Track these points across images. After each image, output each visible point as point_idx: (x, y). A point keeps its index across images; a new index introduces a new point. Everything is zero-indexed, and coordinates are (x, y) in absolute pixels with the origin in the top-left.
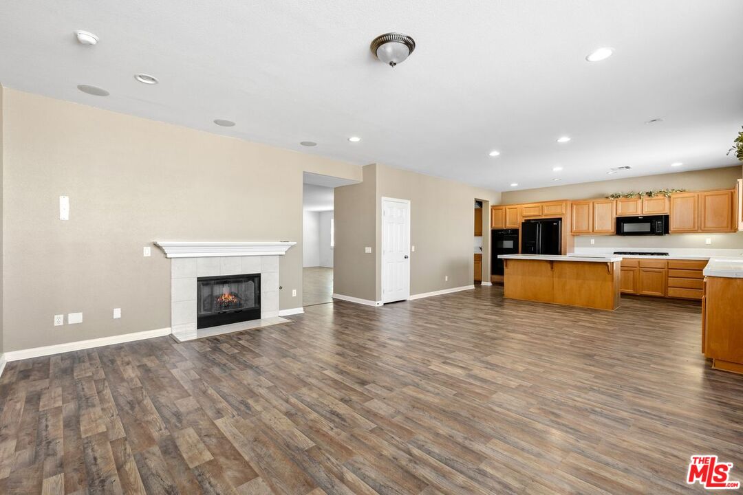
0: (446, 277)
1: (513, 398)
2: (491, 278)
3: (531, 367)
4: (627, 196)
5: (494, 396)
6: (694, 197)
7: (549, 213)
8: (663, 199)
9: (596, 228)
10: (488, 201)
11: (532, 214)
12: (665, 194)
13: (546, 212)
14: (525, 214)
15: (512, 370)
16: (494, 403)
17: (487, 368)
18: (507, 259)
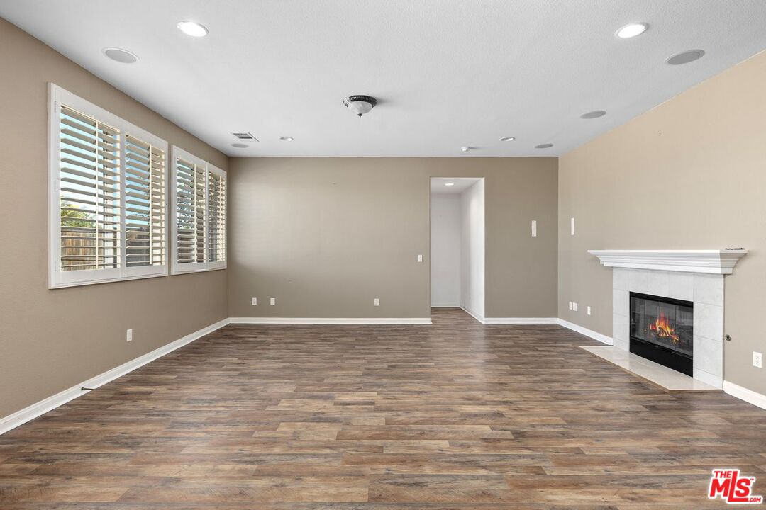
1: (279, 391)
3: (271, 434)
5: (294, 388)
15: (294, 421)
16: (291, 383)
17: (323, 413)
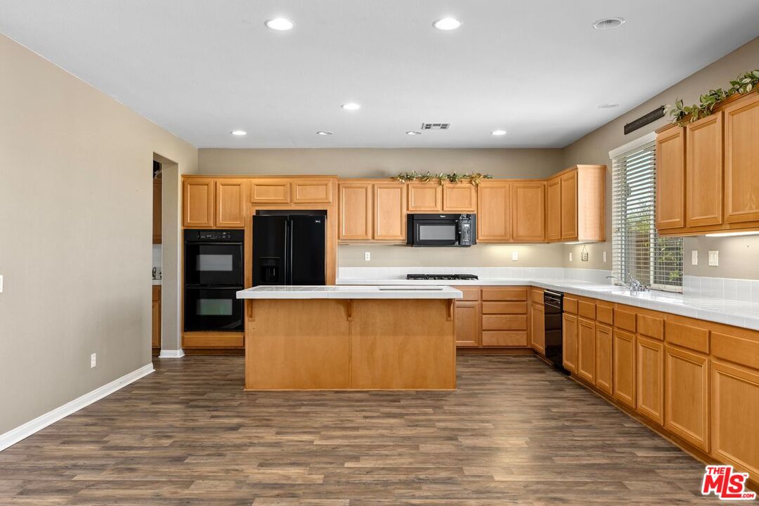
0: (93, 357)
2: (183, 338)
4: (424, 178)
6: (505, 187)
7: (303, 199)
8: (469, 188)
9: (380, 232)
10: (175, 164)
11: (271, 198)
12: (471, 179)
13: (298, 197)
14: (257, 198)
18: (251, 301)
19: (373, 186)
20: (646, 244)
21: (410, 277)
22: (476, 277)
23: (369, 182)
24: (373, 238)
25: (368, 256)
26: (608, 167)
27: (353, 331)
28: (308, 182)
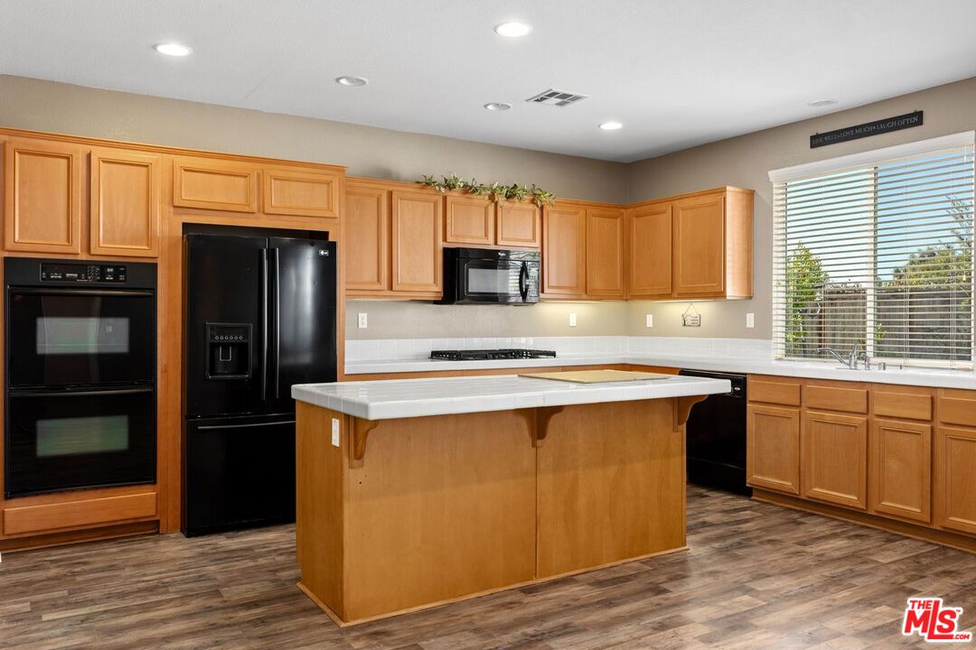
7: (285, 208)
8: (532, 211)
12: (535, 196)
13: (274, 202)
14: (186, 196)
19: (390, 194)
20: (798, 302)
21: (436, 355)
22: (553, 354)
23: (382, 187)
24: (391, 288)
25: (363, 319)
26: (760, 193)
27: (542, 465)
28: (293, 175)
